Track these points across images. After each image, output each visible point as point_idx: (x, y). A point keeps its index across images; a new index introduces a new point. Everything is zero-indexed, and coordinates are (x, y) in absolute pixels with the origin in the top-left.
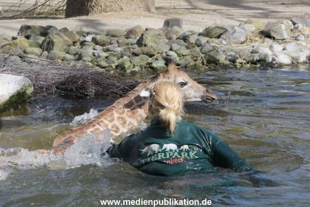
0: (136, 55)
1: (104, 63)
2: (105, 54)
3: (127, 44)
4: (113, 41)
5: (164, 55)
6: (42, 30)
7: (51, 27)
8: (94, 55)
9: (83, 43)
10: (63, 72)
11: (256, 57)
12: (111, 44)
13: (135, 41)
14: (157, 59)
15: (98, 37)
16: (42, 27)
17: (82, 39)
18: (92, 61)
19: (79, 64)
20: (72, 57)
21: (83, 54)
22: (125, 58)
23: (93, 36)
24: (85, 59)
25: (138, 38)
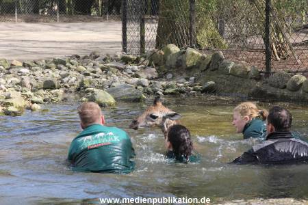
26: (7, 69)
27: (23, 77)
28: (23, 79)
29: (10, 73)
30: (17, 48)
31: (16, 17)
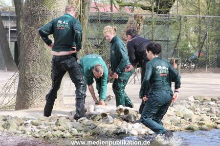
0: (55, 130)
1: (37, 135)
2: (38, 130)
3: (50, 125)
4: (42, 123)
5: (70, 130)
6: (4, 118)
7: (8, 116)
8: (32, 131)
9: (26, 124)
10: (16, 140)
11: (119, 131)
12: (41, 125)
13: (54, 123)
14: (66, 133)
15: (34, 121)
16: (4, 116)
17: (25, 122)
18: (31, 134)
19: (24, 136)
20: (20, 132)
21: (26, 131)
22: (49, 132)
23: (32, 120)
24: (27, 133)
25: (56, 121)
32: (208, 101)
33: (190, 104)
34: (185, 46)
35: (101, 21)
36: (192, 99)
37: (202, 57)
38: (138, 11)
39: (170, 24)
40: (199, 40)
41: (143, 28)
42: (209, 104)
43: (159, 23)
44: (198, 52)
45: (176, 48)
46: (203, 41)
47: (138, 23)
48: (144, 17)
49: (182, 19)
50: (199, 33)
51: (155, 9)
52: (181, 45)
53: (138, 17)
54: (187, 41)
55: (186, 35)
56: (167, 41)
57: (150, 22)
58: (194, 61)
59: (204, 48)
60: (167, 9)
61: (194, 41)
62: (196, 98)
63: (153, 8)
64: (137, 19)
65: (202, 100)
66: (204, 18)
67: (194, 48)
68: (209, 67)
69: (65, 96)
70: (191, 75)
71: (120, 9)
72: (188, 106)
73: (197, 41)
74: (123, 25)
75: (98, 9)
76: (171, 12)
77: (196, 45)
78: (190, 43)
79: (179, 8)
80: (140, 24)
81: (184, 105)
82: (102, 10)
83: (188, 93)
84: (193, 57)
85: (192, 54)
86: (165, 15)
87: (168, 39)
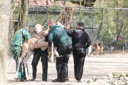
26: (118, 77)
27: (126, 81)
28: (126, 83)
29: (120, 79)
30: (124, 67)
31: (123, 51)
32: (124, 76)
33: (109, 79)
34: (106, 32)
35: (39, 12)
36: (111, 75)
37: (120, 41)
38: (69, 4)
39: (94, 15)
40: (117, 28)
41: (73, 18)
42: (124, 79)
43: (85, 14)
44: (116, 37)
45: (99, 34)
46: (120, 28)
47: (68, 14)
48: (73, 9)
49: (104, 11)
50: (117, 22)
51: (82, 3)
52: (102, 32)
53: (69, 9)
54: (108, 28)
55: (107, 24)
56: (92, 28)
57: (78, 13)
58: (114, 44)
59: (121, 34)
60: (92, 3)
61: (113, 28)
62: (114, 74)
63: (80, 2)
64: (68, 11)
65: (119, 76)
66: (121, 10)
67: (113, 34)
68: (125, 49)
69: (8, 73)
70: (111, 55)
71: (55, 2)
72: (108, 81)
73: (116, 28)
74: (57, 15)
75: (36, 3)
76: (95, 6)
77: (115, 32)
78: (110, 30)
79: (101, 2)
80: (70, 15)
81: (104, 80)
82: (39, 4)
83: (109, 70)
84: (113, 41)
85: (112, 39)
86: (91, 7)
87: (93, 27)
